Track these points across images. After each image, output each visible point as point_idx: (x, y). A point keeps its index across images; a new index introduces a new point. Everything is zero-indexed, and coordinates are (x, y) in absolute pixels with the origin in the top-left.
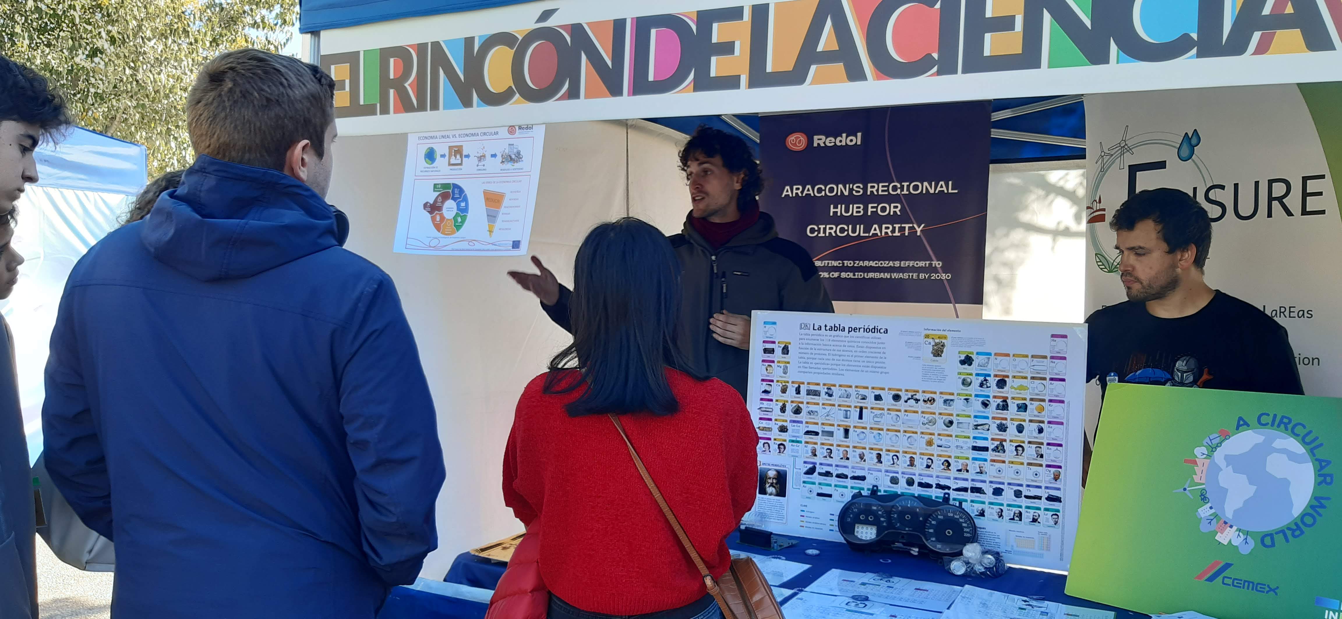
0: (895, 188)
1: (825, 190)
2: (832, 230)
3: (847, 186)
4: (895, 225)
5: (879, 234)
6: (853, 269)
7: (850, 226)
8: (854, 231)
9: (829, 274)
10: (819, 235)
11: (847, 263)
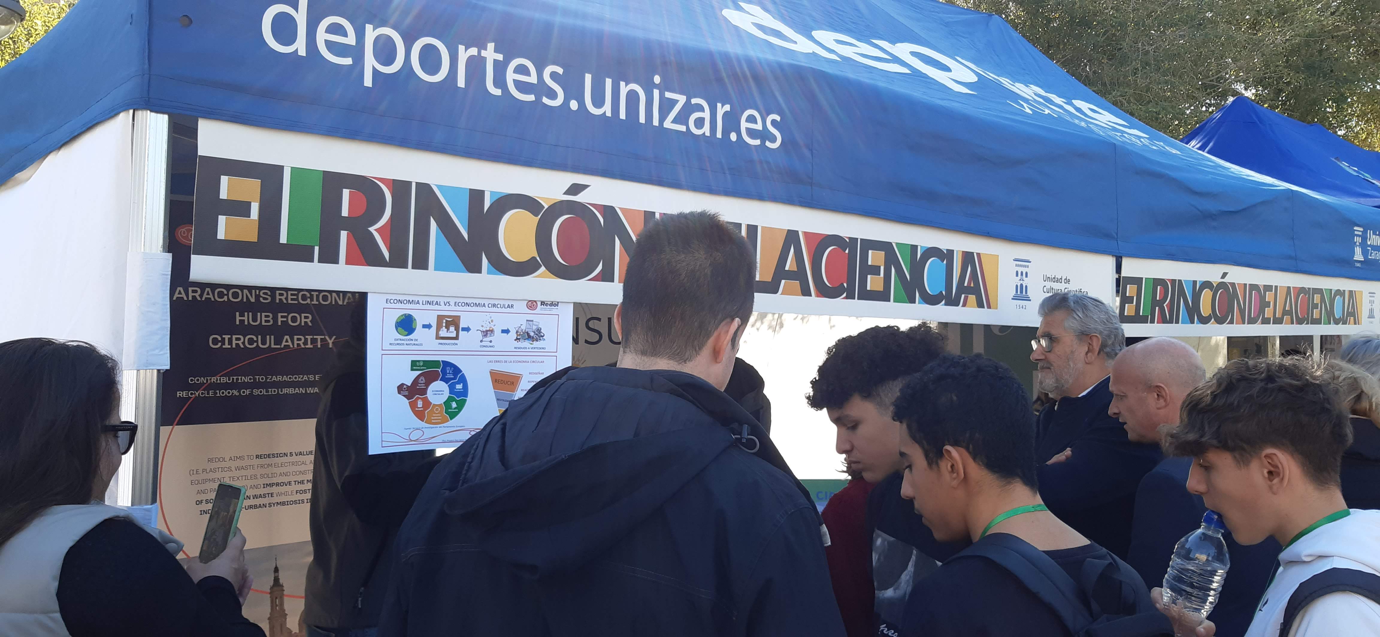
0: (304, 297)
1: (228, 295)
2: (239, 341)
3: (253, 291)
4: (307, 337)
5: (291, 346)
6: (266, 385)
7: (260, 337)
8: (264, 342)
9: (239, 392)
10: (224, 347)
11: (259, 378)
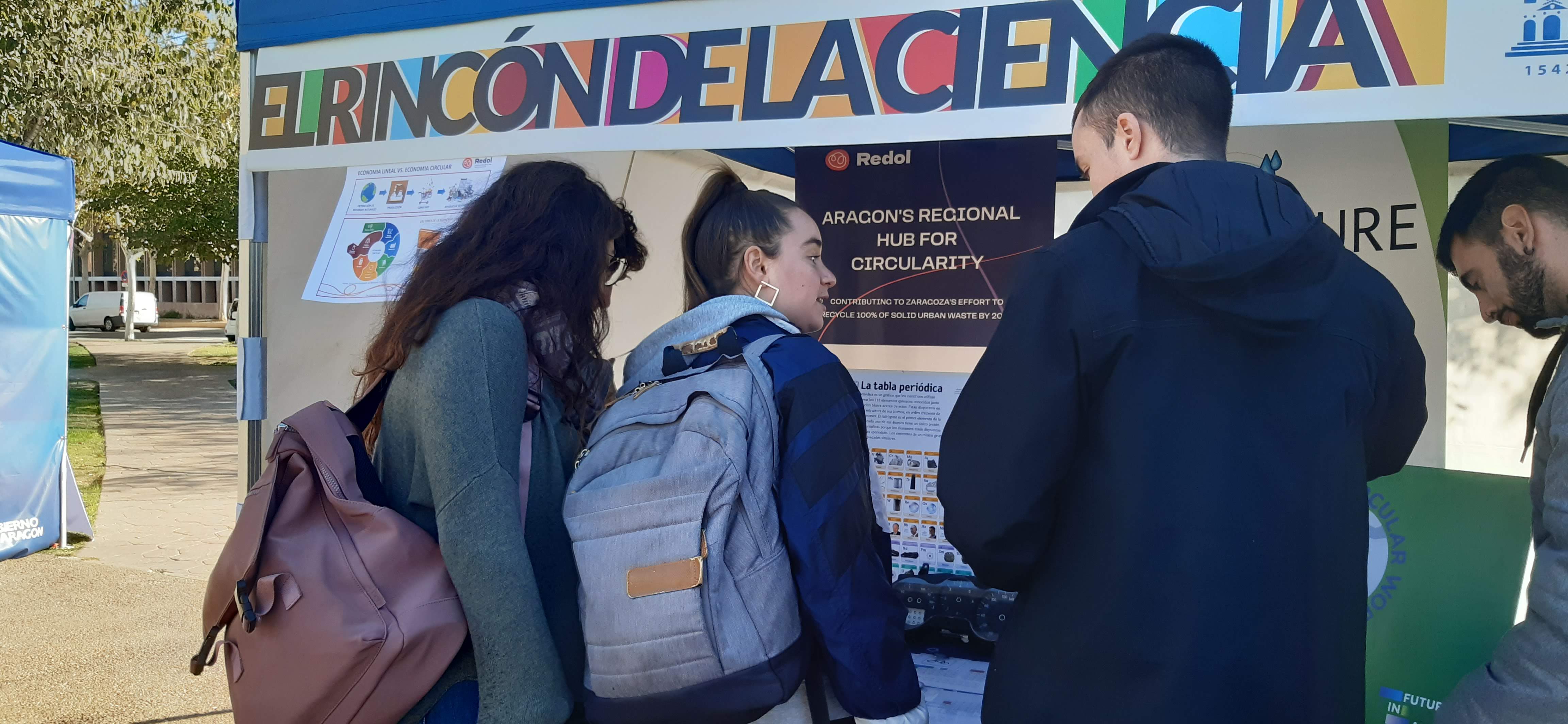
0: (950, 215)
1: (871, 217)
2: (879, 263)
3: (896, 211)
4: (950, 257)
5: (933, 268)
6: (905, 309)
7: (900, 259)
8: (905, 264)
9: (878, 315)
10: (866, 269)
11: (898, 301)
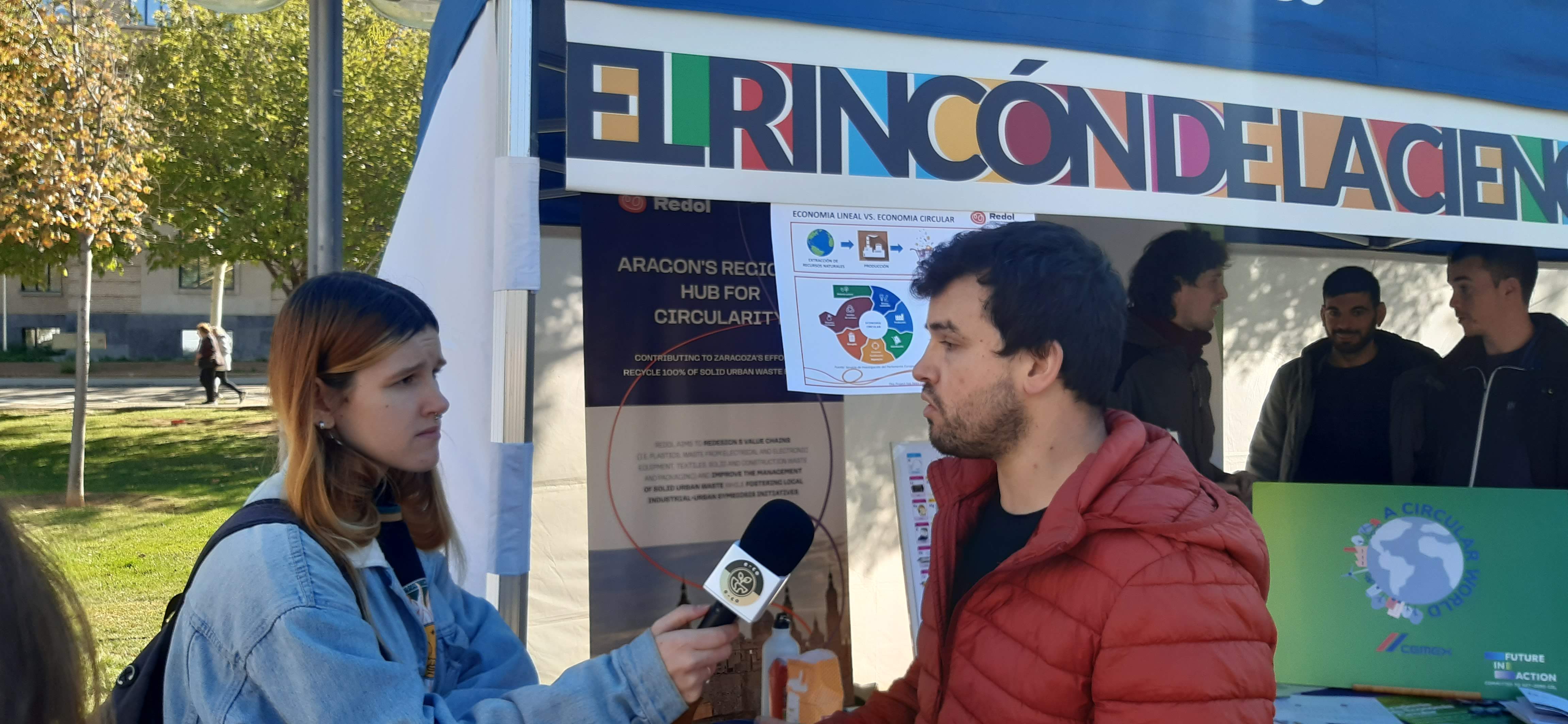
0: (752, 269)
1: (672, 266)
2: (685, 316)
3: (699, 262)
4: (755, 313)
5: (739, 323)
6: (714, 365)
8: (711, 318)
9: (686, 372)
10: (670, 322)
11: (705, 357)
